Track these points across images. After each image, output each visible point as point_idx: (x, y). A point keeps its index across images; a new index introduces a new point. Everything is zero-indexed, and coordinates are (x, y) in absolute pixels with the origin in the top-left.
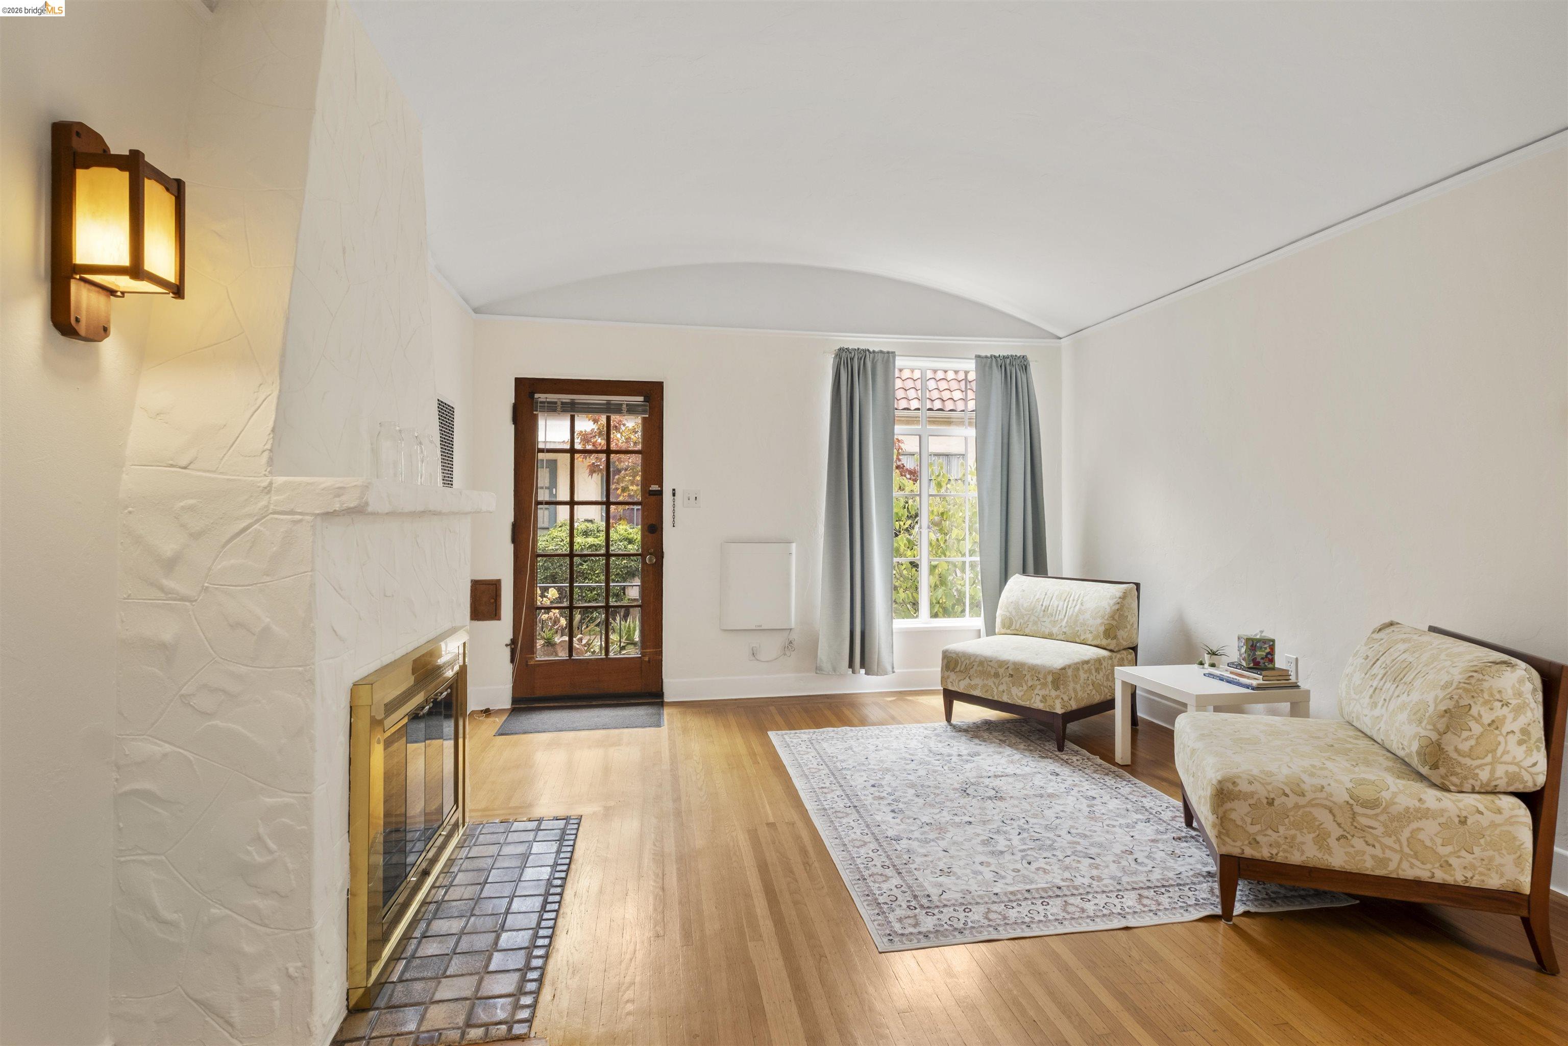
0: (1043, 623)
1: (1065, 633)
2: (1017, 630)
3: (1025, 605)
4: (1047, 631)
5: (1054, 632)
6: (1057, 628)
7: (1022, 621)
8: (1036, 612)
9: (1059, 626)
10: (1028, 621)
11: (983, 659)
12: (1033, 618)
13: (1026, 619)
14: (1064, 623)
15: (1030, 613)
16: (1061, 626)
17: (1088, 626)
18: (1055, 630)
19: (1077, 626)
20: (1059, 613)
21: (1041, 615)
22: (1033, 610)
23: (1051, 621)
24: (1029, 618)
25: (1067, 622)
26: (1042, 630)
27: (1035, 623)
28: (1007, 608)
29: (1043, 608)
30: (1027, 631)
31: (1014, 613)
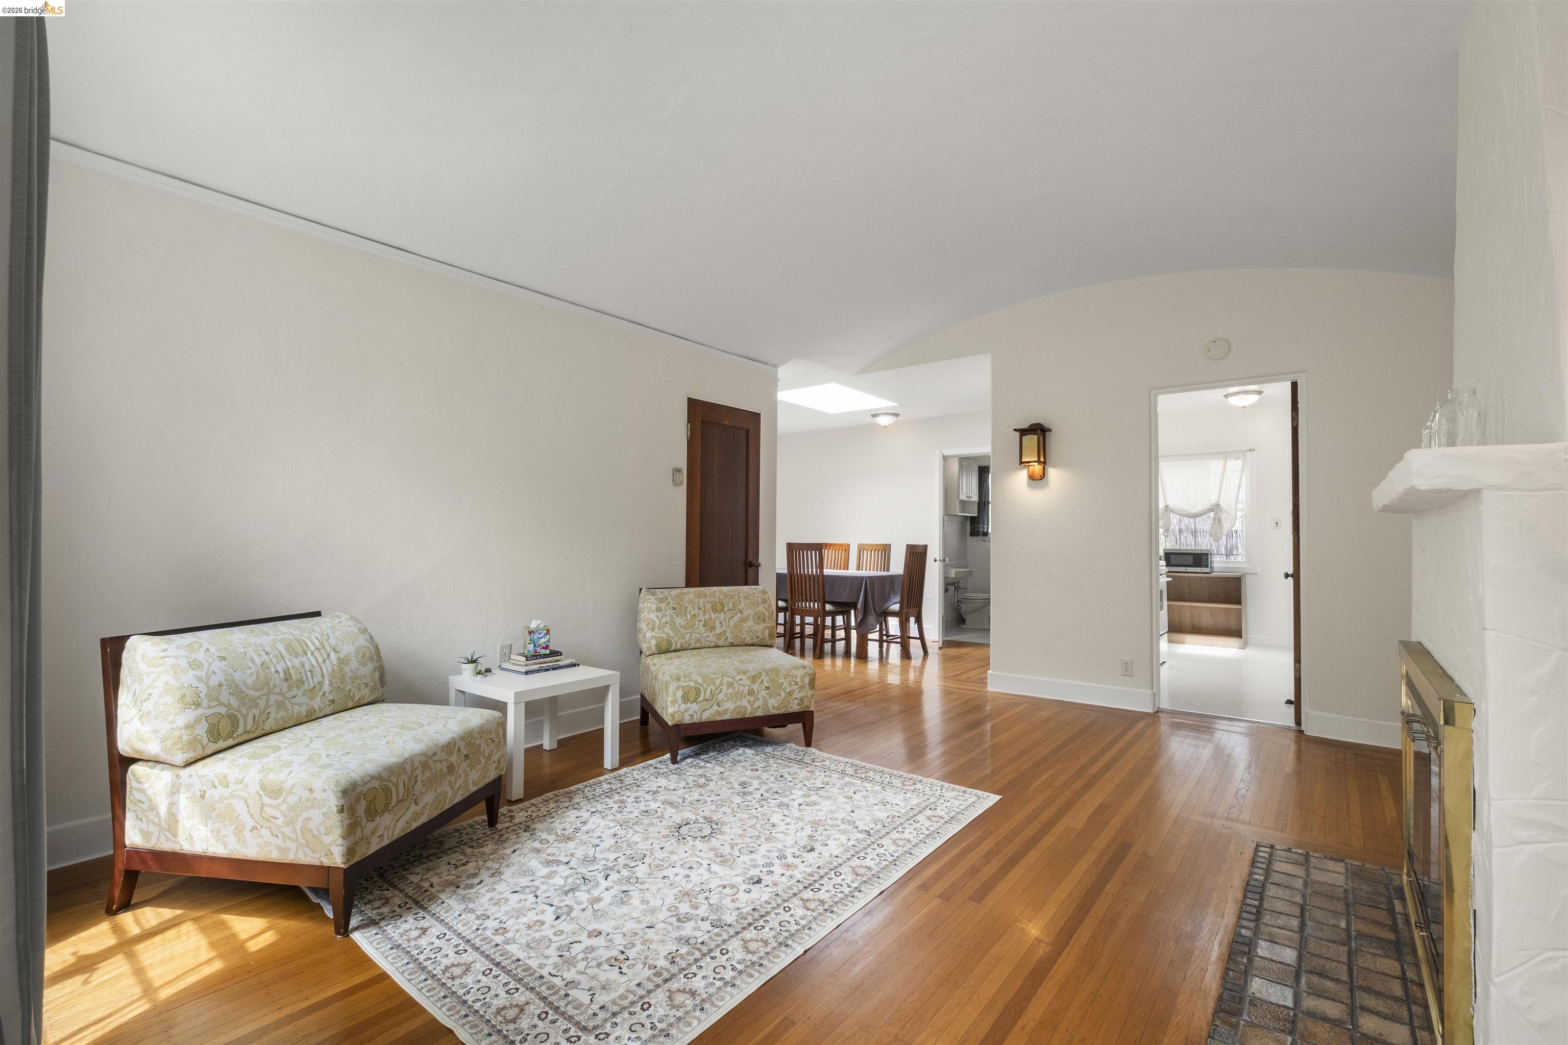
0: (294, 700)
1: (333, 701)
2: (248, 732)
3: (250, 681)
4: (303, 710)
5: (316, 707)
6: (319, 699)
7: (256, 712)
8: (275, 686)
9: (321, 693)
10: (267, 706)
11: (423, 758)
12: (273, 698)
13: (262, 704)
14: (326, 687)
15: (265, 691)
16: (324, 692)
17: (361, 679)
18: (316, 703)
19: (346, 684)
20: (312, 676)
21: (285, 689)
22: (268, 684)
23: (304, 694)
24: (267, 701)
25: (331, 684)
26: (296, 711)
27: (280, 706)
28: (217, 699)
29: (282, 674)
30: (269, 725)
31: (235, 703)
